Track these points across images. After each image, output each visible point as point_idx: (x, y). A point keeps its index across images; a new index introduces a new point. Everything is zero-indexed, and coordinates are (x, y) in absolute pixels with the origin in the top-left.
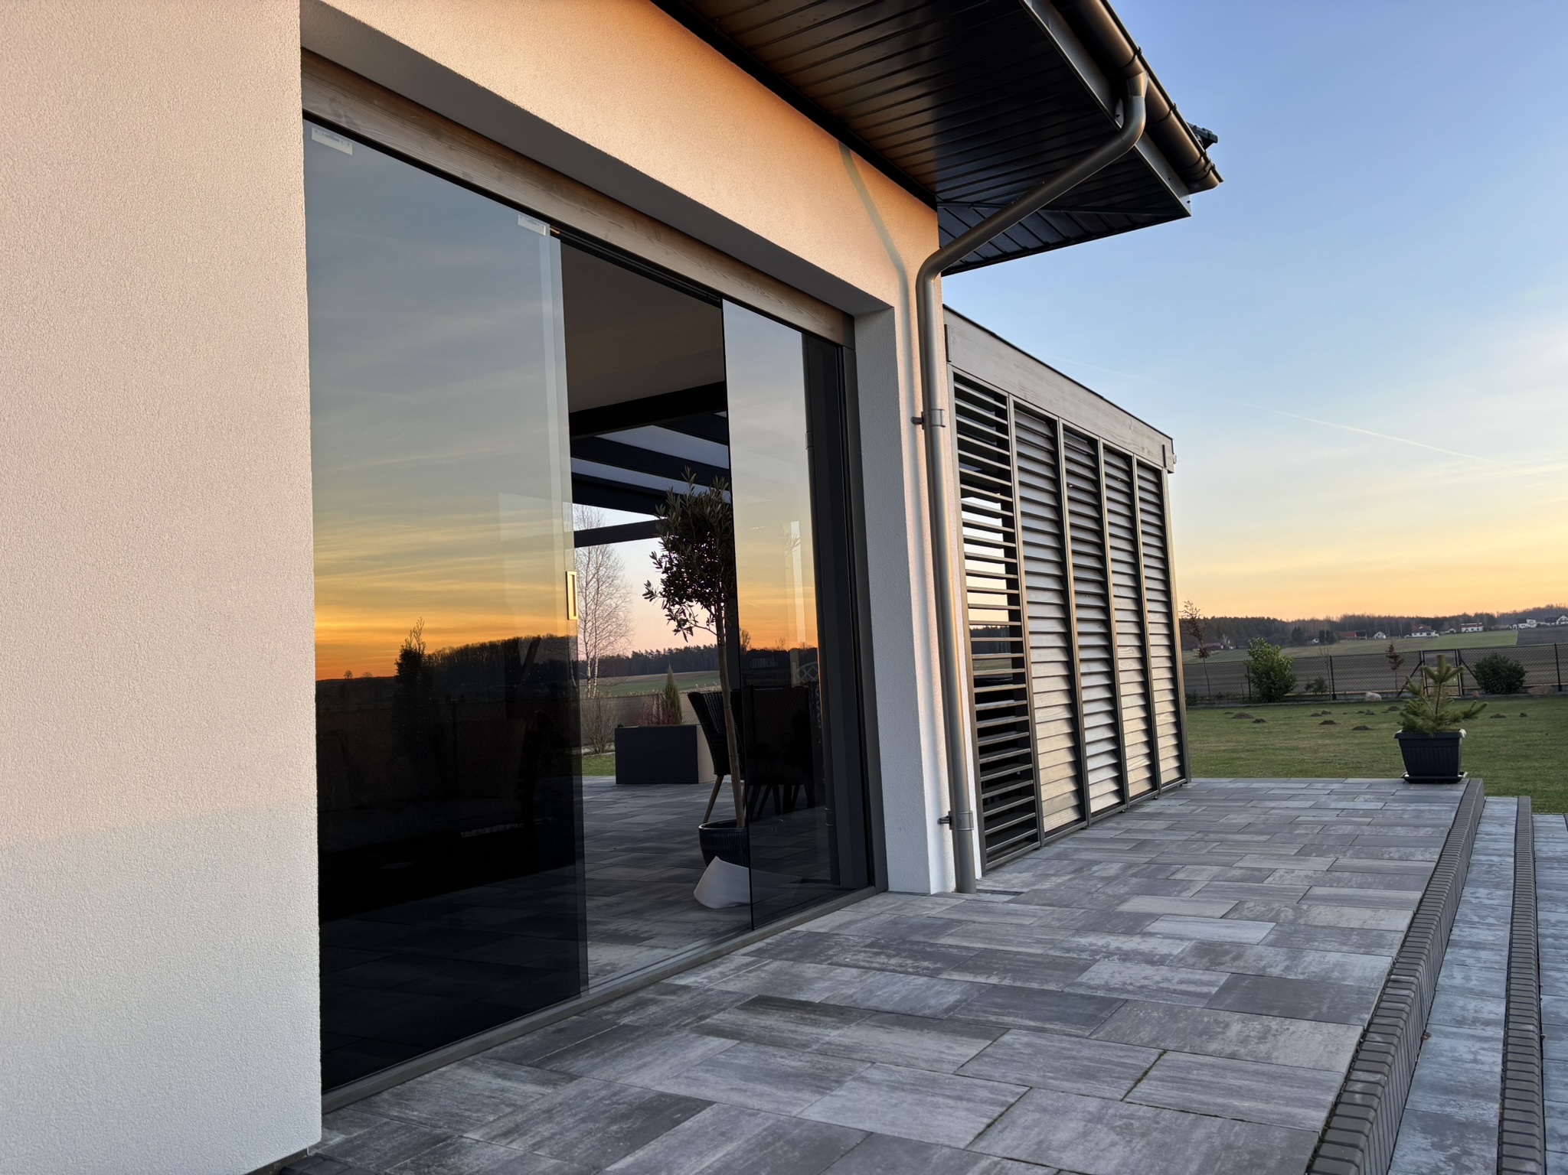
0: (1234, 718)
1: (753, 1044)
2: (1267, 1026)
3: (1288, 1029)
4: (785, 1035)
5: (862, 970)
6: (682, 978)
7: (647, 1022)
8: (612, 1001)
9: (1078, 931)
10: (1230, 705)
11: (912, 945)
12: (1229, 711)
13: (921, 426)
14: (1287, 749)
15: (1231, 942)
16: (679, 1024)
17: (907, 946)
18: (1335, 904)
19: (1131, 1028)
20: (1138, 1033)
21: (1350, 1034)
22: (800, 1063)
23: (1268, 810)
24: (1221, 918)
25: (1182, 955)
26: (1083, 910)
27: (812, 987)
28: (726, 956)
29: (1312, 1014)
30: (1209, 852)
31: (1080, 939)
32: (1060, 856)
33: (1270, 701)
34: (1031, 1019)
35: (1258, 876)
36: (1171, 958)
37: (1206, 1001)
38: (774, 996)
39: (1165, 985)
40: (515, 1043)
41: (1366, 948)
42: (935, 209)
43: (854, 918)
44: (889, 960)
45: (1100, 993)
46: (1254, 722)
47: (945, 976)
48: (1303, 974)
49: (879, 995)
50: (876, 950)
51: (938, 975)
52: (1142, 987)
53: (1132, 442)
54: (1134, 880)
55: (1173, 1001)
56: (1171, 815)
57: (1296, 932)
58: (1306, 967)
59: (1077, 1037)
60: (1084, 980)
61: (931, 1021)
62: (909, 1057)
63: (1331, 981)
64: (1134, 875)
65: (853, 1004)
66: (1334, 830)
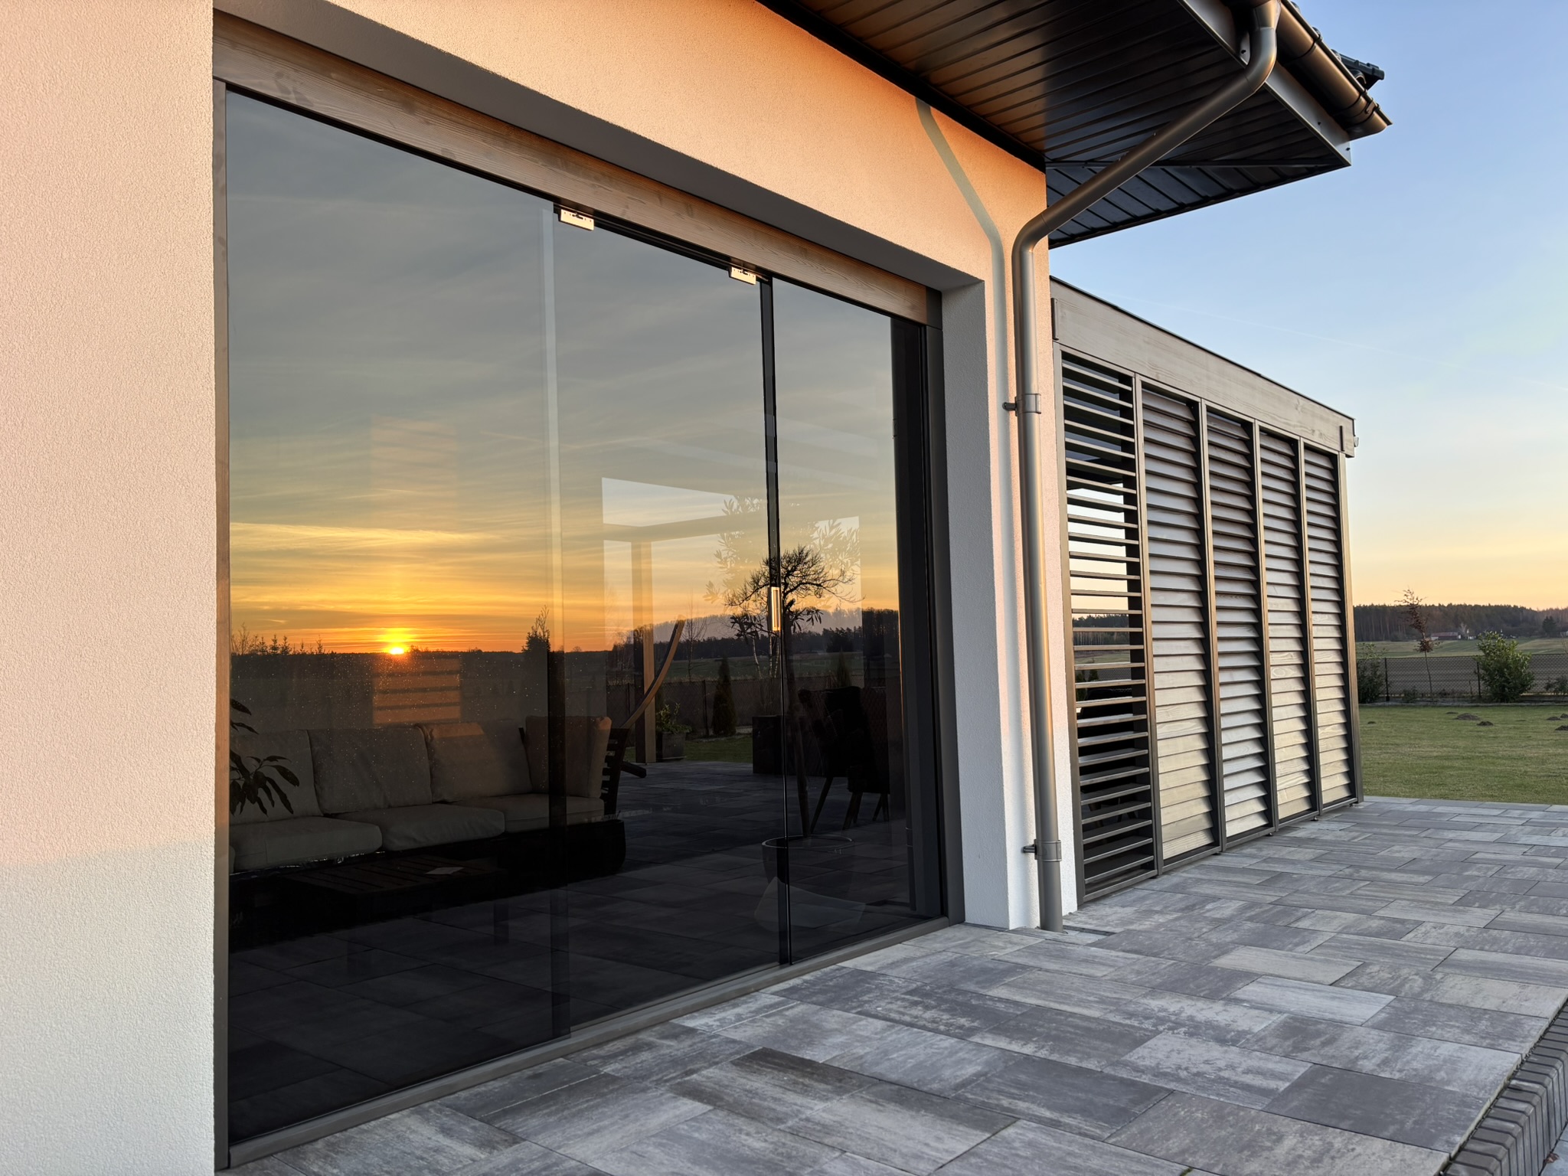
0: (1457, 719)
1: (725, 1113)
2: (1329, 1143)
3: (1353, 1150)
4: (766, 1103)
5: (889, 1023)
6: (694, 1018)
7: (630, 1072)
8: (607, 1042)
9: (1155, 990)
10: (1456, 704)
11: (958, 995)
12: (1454, 710)
13: (1014, 412)
14: (1510, 758)
15: (1330, 1020)
16: (660, 1079)
17: (953, 996)
18: (1478, 974)
19: (1162, 1131)
20: (1168, 1140)
21: (1429, 1163)
22: (763, 1144)
23: (1443, 842)
24: (1331, 985)
25: (1263, 1034)
26: (1173, 961)
27: (824, 1041)
28: (753, 994)
29: (1392, 1129)
30: (1351, 894)
31: (1151, 1001)
32: (1175, 889)
33: (1502, 701)
34: (1049, 1108)
35: (1398, 929)
36: (1248, 1036)
37: (1267, 1101)
38: (779, 1050)
39: (1225, 1074)
40: (482, 1089)
41: (1493, 1039)
42: (1043, 170)
43: (912, 955)
44: (925, 1012)
45: (1145, 1079)
46: (1480, 725)
47: (976, 1039)
48: (1400, 1071)
49: (892, 1059)
50: (916, 999)
51: (969, 1036)
52: (1198, 1074)
53: (1299, 424)
54: (1249, 925)
55: (1228, 1098)
56: (1325, 843)
57: (1416, 1010)
58: (1408, 1062)
59: (1093, 1138)
60: (1132, 1059)
61: (935, 1099)
62: (887, 1147)
63: (1432, 1084)
64: (1251, 919)
65: (857, 1069)
66: (1512, 872)
